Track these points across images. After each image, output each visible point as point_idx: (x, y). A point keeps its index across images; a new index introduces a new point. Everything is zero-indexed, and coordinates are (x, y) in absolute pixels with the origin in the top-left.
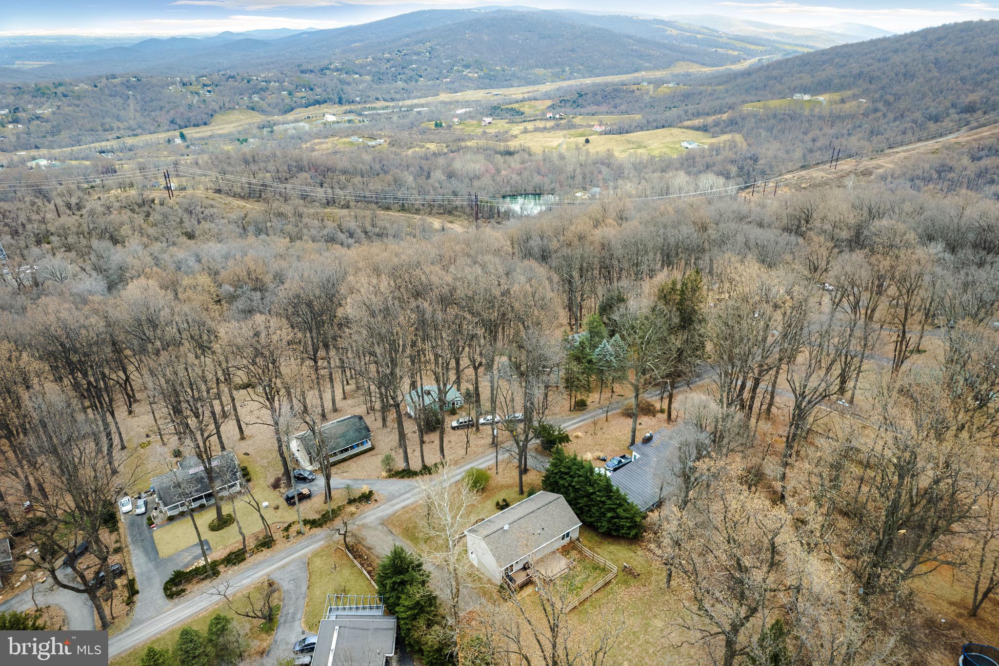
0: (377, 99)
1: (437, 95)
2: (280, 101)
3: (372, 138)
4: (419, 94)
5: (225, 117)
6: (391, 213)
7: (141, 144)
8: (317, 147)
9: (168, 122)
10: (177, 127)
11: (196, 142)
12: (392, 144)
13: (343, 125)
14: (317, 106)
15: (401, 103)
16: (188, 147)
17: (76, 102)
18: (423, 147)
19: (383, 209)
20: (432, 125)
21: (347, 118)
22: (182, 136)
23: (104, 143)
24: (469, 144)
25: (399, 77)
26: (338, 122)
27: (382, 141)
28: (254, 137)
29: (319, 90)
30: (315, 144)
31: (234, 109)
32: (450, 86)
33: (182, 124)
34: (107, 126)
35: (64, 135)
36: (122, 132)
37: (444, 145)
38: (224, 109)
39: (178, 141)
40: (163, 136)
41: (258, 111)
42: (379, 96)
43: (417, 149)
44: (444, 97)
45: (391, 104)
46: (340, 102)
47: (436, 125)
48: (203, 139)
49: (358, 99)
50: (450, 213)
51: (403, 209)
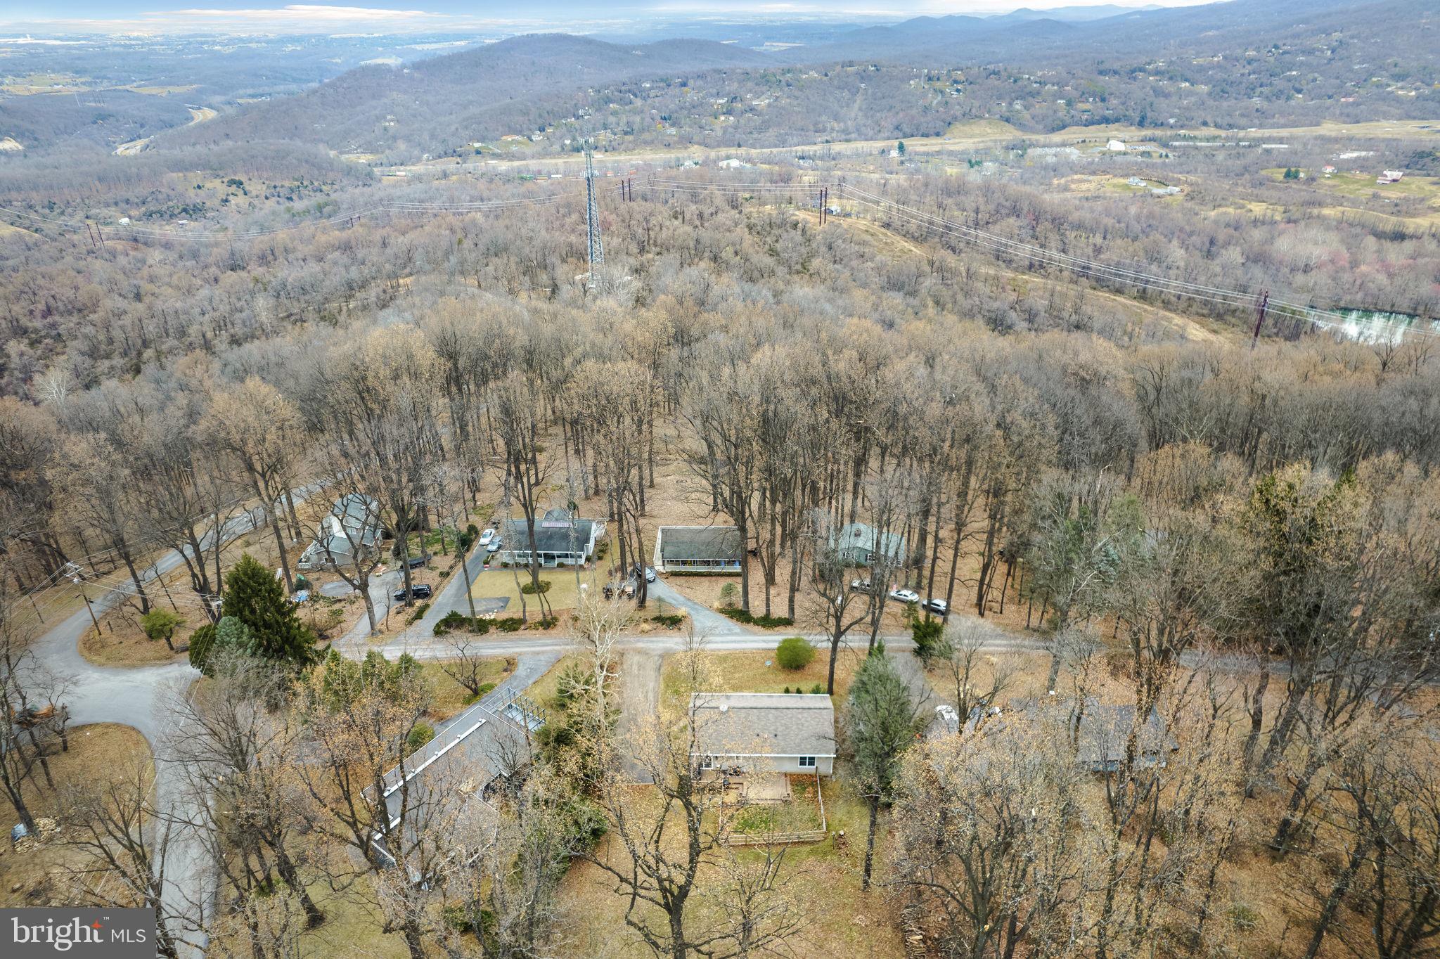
0: (1205, 124)
1: (1318, 124)
2: (1051, 112)
3: (1163, 183)
4: (1282, 121)
5: (966, 128)
6: (1120, 299)
7: (849, 153)
8: (1073, 186)
9: (891, 127)
10: (901, 134)
11: (917, 158)
12: (1190, 197)
13: (1129, 158)
14: (1103, 126)
15: (1242, 134)
16: (902, 163)
17: (797, 93)
18: (1243, 207)
19: (1110, 291)
20: (1279, 174)
21: (1142, 149)
22: (901, 148)
23: (806, 148)
24: (1326, 211)
25: (1259, 90)
26: (1125, 154)
27: (1177, 189)
28: (995, 160)
29: (1114, 102)
30: (1073, 181)
31: (981, 118)
32: (1350, 110)
33: (907, 130)
34: (820, 126)
35: (772, 132)
36: (834, 135)
37: (1281, 209)
38: (969, 116)
39: (894, 154)
40: (879, 144)
41: (1014, 124)
42: (1209, 120)
43: (1231, 210)
44: (1329, 128)
45: (1223, 133)
46: (1141, 124)
47: (1288, 175)
48: (927, 154)
49: (1172, 121)
50: (1219, 317)
51: (1143, 296)
